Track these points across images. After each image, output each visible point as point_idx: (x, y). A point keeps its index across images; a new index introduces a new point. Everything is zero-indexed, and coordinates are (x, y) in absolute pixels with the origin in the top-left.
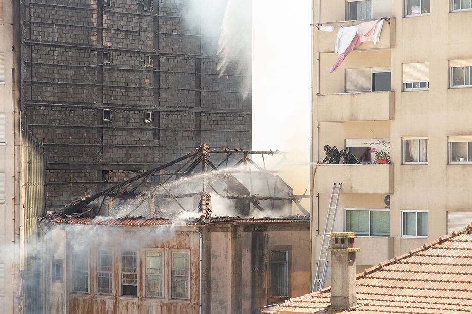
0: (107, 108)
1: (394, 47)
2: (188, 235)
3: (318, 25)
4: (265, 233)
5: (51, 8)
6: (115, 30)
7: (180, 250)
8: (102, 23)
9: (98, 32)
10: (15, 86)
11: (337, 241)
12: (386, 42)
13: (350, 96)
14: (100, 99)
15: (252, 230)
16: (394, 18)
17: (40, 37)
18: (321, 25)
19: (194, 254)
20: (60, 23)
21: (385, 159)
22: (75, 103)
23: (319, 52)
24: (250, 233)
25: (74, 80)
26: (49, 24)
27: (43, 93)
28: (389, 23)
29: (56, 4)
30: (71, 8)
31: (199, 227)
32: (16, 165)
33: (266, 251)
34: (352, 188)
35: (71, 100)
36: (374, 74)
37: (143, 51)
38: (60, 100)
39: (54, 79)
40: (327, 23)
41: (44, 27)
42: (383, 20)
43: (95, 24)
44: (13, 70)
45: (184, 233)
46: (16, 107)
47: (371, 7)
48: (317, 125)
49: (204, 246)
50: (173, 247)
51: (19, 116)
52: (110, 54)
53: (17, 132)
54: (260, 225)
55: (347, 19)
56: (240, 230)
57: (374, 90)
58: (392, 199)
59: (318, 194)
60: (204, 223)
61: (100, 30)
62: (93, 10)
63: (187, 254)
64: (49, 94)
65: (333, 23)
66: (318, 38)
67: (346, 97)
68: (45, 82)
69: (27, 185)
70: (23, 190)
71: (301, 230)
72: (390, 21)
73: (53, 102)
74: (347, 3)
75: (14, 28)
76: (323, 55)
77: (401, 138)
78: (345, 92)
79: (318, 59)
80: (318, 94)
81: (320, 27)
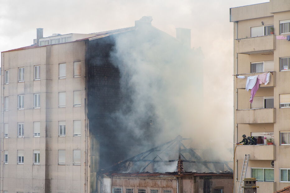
1: (275, 86)
2: (171, 181)
3: (237, 75)
4: (210, 180)
7: (167, 189)
10: (86, 107)
11: (247, 182)
13: (253, 111)
15: (204, 178)
16: (275, 72)
18: (238, 75)
19: (174, 191)
21: (271, 142)
23: (237, 89)
24: (203, 180)
28: (273, 74)
29: (106, 67)
31: (177, 177)
32: (86, 146)
33: (211, 190)
34: (255, 157)
36: (265, 100)
40: (241, 74)
41: (101, 78)
42: (270, 73)
44: (85, 99)
45: (170, 180)
46: (86, 117)
47: (263, 67)
48: (237, 125)
49: (179, 187)
50: (164, 187)
51: (87, 122)
53: (87, 130)
54: (208, 176)
55: (251, 72)
56: (198, 179)
57: (265, 107)
58: (275, 163)
59: (237, 160)
60: (179, 175)
63: (171, 191)
65: (244, 74)
66: (237, 82)
67: (251, 112)
69: (91, 156)
70: (89, 158)
71: (229, 179)
74: (251, 64)
75: (86, 78)
76: (239, 90)
77: (280, 131)
78: (251, 109)
79: (237, 92)
80: (237, 110)
81: (238, 76)
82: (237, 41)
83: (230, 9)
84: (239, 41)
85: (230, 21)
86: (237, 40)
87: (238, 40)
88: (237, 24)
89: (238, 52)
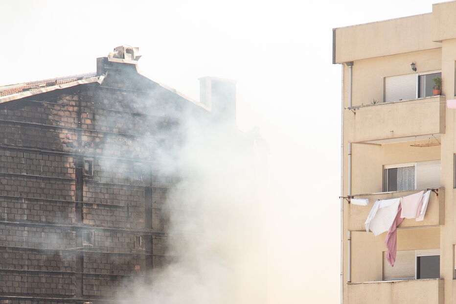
0: (87, 301)
1: (443, 224)
3: (349, 197)
5: (19, 179)
6: (98, 205)
8: (82, 196)
9: (77, 207)
12: (434, 218)
13: (389, 286)
14: (80, 290)
16: (443, 188)
17: (6, 215)
18: (353, 197)
20: (30, 196)
22: (49, 295)
23: (351, 231)
25: (47, 267)
26: (17, 199)
27: (10, 284)
28: (437, 195)
29: (25, 174)
30: (43, 179)
35: (43, 291)
36: (419, 258)
37: (132, 230)
38: (30, 292)
39: (22, 266)
40: (360, 195)
41: (11, 202)
42: (429, 191)
43: (74, 198)
47: (414, 176)
52: (92, 234)
55: (384, 190)
57: (419, 277)
61: (80, 205)
62: (72, 180)
64: (16, 284)
65: (367, 195)
66: (349, 213)
67: (385, 286)
68: (12, 269)
72: (438, 192)
73: (21, 294)
74: (384, 170)
76: (356, 235)
78: (383, 280)
79: (349, 240)
80: (350, 283)
81: (352, 200)
82: (351, 112)
83: (334, 31)
84: (355, 113)
85: (334, 62)
86: (349, 109)
87: (353, 109)
88: (350, 69)
89: (352, 141)
